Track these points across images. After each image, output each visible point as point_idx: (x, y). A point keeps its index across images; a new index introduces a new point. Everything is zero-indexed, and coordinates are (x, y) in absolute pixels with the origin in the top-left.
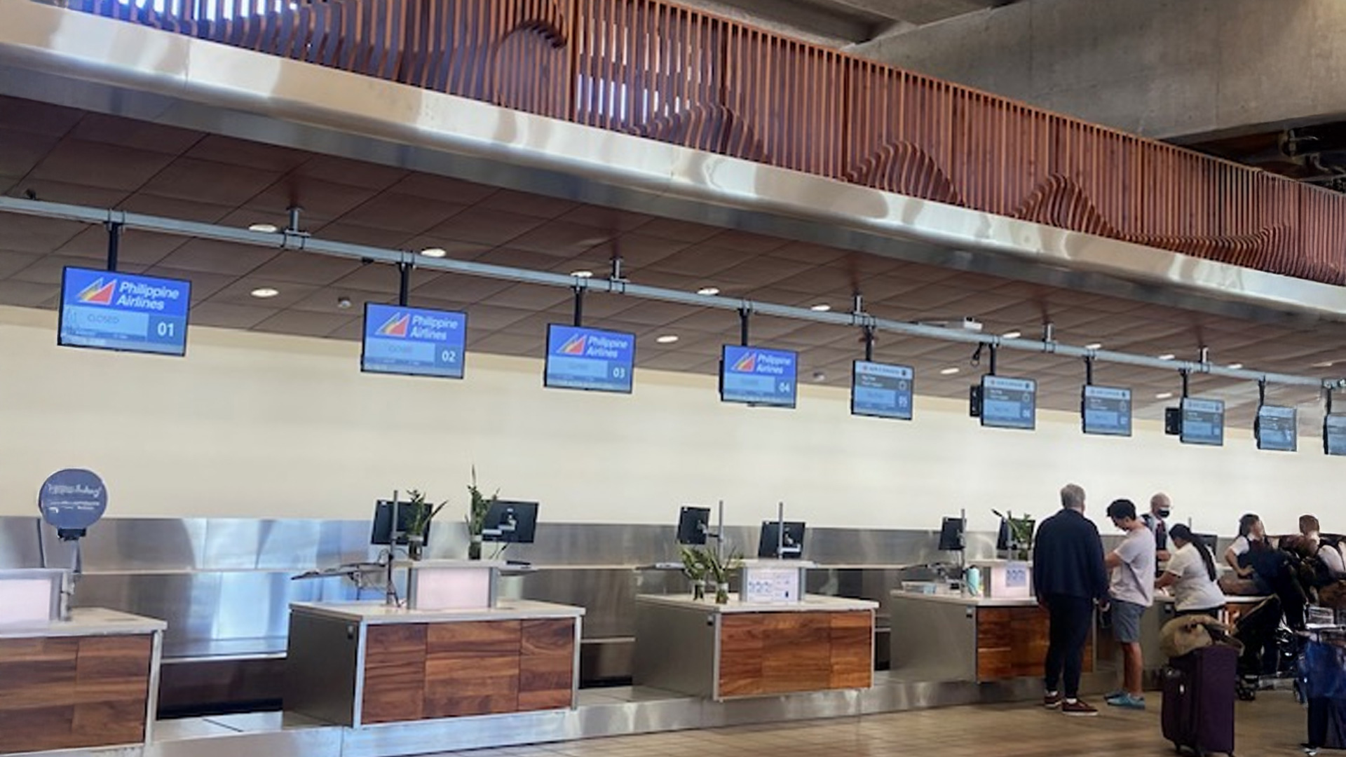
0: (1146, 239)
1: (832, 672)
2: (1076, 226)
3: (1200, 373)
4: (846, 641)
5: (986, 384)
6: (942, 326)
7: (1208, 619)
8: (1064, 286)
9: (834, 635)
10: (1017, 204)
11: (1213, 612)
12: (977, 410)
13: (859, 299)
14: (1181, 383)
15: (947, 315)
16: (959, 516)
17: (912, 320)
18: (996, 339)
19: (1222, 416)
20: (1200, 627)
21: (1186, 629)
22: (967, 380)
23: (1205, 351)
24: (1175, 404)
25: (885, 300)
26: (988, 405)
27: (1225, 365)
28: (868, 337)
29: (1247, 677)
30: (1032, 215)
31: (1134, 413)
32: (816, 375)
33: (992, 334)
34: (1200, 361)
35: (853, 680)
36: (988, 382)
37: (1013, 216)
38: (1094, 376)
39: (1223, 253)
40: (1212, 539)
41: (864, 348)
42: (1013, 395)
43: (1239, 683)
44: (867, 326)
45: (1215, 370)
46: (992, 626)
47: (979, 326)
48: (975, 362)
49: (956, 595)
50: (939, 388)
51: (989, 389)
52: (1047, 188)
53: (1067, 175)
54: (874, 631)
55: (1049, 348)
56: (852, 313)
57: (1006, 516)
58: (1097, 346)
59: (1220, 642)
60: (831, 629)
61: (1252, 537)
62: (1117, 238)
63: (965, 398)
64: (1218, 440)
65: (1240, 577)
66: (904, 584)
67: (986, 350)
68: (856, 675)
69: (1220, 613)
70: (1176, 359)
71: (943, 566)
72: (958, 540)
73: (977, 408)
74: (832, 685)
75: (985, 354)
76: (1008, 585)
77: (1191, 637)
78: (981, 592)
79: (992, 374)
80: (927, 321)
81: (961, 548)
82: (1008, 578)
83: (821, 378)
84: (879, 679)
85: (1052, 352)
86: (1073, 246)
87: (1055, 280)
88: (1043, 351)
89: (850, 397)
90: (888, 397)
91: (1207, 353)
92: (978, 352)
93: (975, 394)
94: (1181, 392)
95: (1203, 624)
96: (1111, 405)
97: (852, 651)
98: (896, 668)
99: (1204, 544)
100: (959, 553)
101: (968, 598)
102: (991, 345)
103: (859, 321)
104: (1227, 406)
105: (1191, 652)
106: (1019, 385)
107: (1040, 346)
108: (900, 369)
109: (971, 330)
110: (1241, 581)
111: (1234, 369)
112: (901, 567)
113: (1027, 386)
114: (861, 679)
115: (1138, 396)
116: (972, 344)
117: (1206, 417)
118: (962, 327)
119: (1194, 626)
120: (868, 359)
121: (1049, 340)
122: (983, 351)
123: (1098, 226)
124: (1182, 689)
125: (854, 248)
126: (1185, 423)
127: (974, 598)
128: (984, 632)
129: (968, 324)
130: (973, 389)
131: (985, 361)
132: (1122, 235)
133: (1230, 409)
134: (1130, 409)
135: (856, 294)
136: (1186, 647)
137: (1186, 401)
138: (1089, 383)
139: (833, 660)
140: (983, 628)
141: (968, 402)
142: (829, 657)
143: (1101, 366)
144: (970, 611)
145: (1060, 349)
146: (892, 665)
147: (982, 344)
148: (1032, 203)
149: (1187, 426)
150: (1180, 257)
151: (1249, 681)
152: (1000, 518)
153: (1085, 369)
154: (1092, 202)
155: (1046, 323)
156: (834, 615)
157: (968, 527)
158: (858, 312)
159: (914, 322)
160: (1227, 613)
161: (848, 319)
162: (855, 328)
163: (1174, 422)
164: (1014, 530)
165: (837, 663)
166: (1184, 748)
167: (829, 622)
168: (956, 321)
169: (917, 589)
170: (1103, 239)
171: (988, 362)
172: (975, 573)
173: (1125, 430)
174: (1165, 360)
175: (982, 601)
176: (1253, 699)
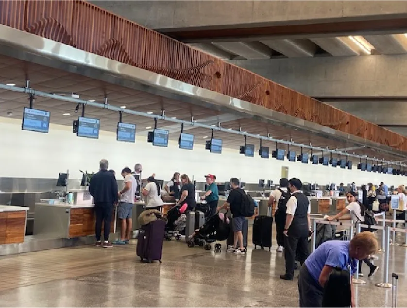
0: (146, 67)
1: (7, 237)
2: (120, 60)
3: (162, 119)
4: (14, 223)
5: (80, 121)
6: (63, 96)
7: (156, 211)
8: (113, 83)
9: (8, 221)
10: (97, 49)
11: (158, 208)
12: (75, 130)
13: (28, 82)
14: (154, 124)
15: (65, 91)
16: (66, 173)
17: (50, 92)
18: (85, 102)
19: (168, 135)
20: (153, 214)
21: (148, 215)
22: (72, 118)
23: (163, 111)
24: (152, 131)
25: (39, 83)
26: (80, 128)
27: (170, 117)
28: (32, 97)
29: (169, 232)
30: (103, 54)
31: (136, 133)
32: (9, 113)
33: (84, 100)
34: (162, 115)
35: (16, 240)
36: (81, 119)
37: (95, 53)
38: (123, 119)
39: (173, 75)
40: (161, 182)
41: (29, 103)
42: (90, 125)
43: (166, 234)
44: (31, 93)
45: (167, 119)
46: (76, 216)
47: (78, 97)
48: (76, 111)
49: (62, 204)
50: (60, 120)
51: (81, 122)
52: (109, 43)
53: (117, 40)
54: (26, 219)
55: (106, 107)
56: (25, 88)
57: (85, 173)
58: (124, 107)
59: (160, 219)
60: (7, 219)
61: (175, 181)
62: (135, 65)
63: (71, 125)
64: (166, 145)
65: (170, 195)
66: (41, 200)
67: (81, 106)
68: (17, 238)
69: (161, 208)
70: (154, 114)
71: (58, 192)
72: (65, 182)
73: (76, 129)
74: (6, 242)
75: (80, 108)
76: (84, 200)
77: (150, 217)
78: (72, 203)
79: (83, 116)
80: (57, 93)
81: (66, 185)
82: (84, 197)
83: (11, 114)
84: (28, 239)
85: (107, 108)
86: (120, 68)
87: (111, 80)
88: (104, 108)
89: (22, 123)
90: (39, 123)
91: (165, 112)
92: (77, 107)
93: (75, 124)
94: (154, 127)
95: (155, 213)
96: (128, 130)
97: (16, 227)
98: (36, 234)
99: (159, 183)
100: (65, 187)
101: (67, 205)
102: (83, 104)
103: (27, 91)
104: (170, 132)
105: (149, 223)
106: (93, 121)
107: (102, 105)
108: (44, 113)
109: (75, 98)
110: (170, 197)
111: (174, 119)
112: (40, 193)
113: (96, 122)
114: (19, 239)
115: (138, 127)
116: (75, 103)
117: (162, 136)
118: (71, 96)
119: (151, 214)
120: (31, 108)
121: (106, 103)
122: (79, 107)
123: (127, 60)
124: (145, 237)
125: (28, 60)
126: (155, 138)
127: (70, 205)
128: (73, 218)
129: (74, 96)
130: (74, 122)
131: (80, 111)
132: (137, 65)
133: (171, 133)
134: (135, 132)
135: (27, 80)
136: (147, 221)
137: (155, 130)
138: (121, 122)
139: (7, 232)
140: (73, 216)
141: (72, 127)
142: (6, 231)
143: (126, 115)
144: (67, 210)
145: (110, 107)
146: (34, 232)
147: (79, 103)
148: (103, 49)
149: (156, 139)
150: (160, 76)
151: (170, 233)
152: (82, 174)
153: (119, 116)
154: (126, 51)
155: (106, 97)
156: (8, 213)
157: (70, 177)
158: (27, 87)
159: (52, 93)
160: (163, 209)
161: (23, 90)
162: (26, 94)
163: (151, 138)
164: (88, 178)
165: (9, 233)
166: (144, 259)
167: (7, 216)
168: (69, 94)
169: (47, 202)
170: (130, 66)
171: (82, 111)
172: (71, 195)
173: (132, 140)
174: (150, 114)
175: (73, 206)
176: (170, 240)
